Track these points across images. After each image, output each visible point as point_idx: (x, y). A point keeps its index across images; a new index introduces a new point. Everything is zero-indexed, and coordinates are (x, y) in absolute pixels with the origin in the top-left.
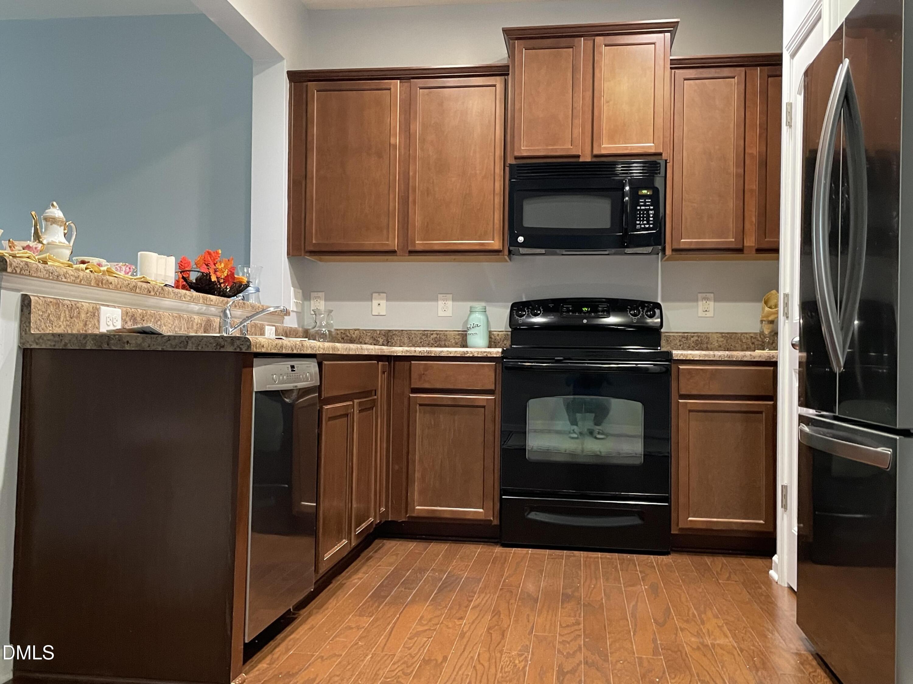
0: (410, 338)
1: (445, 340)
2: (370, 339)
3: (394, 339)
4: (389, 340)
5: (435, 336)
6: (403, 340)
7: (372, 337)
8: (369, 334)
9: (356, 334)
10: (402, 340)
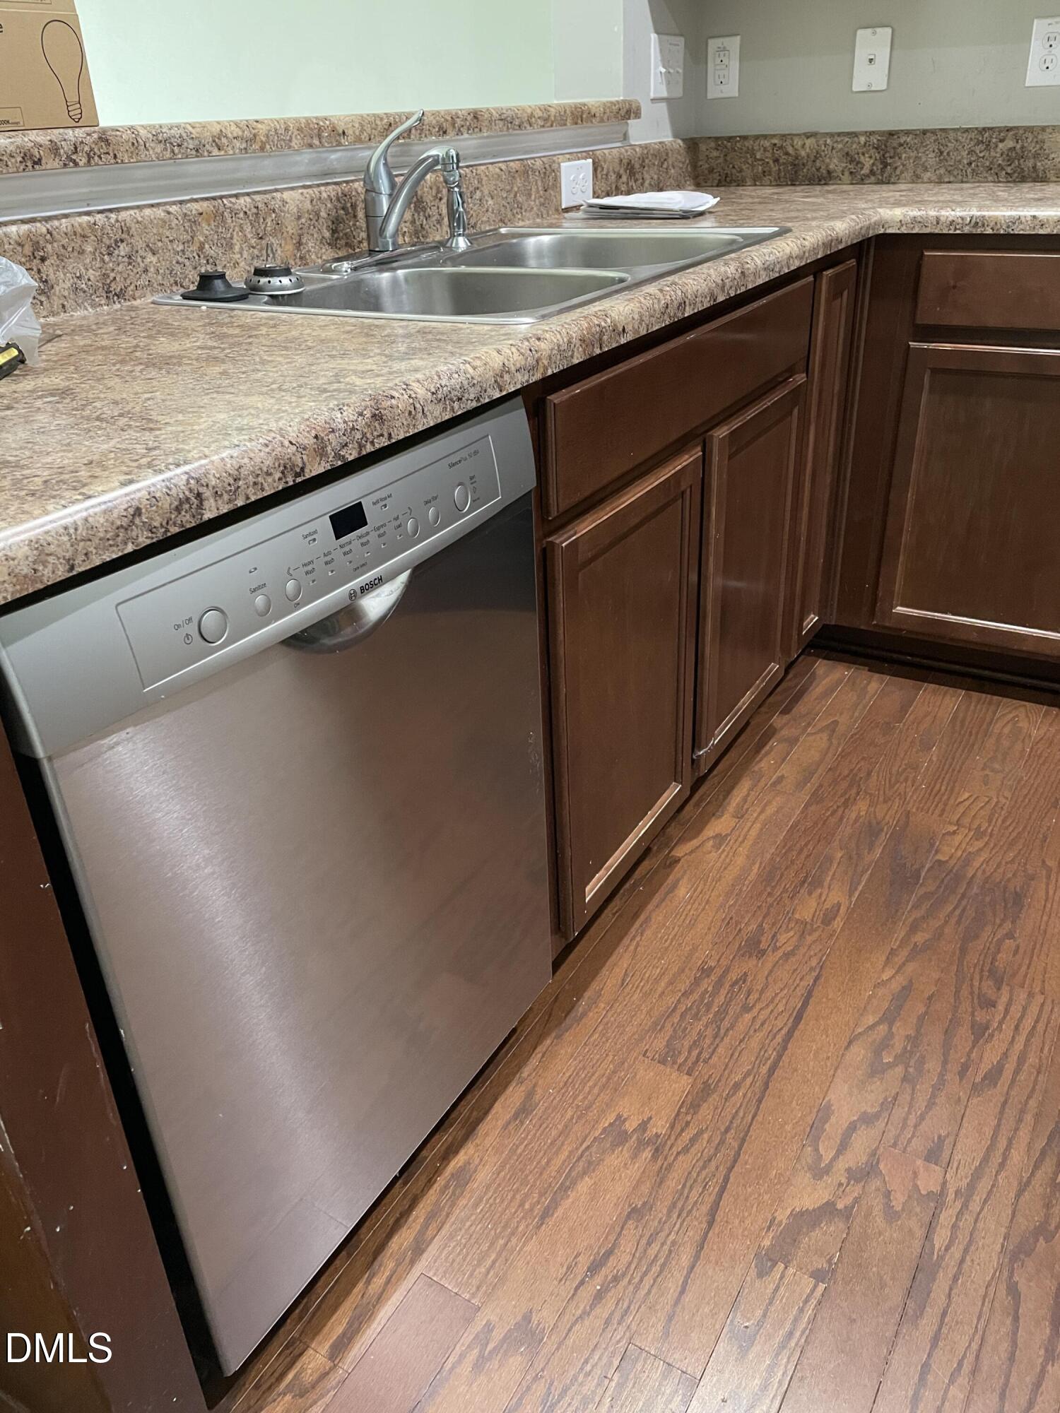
0: (941, 153)
1: (1036, 156)
2: (840, 161)
3: (900, 158)
4: (889, 161)
5: (1010, 143)
6: (924, 159)
7: (847, 154)
8: (840, 146)
9: (807, 145)
10: (920, 158)
